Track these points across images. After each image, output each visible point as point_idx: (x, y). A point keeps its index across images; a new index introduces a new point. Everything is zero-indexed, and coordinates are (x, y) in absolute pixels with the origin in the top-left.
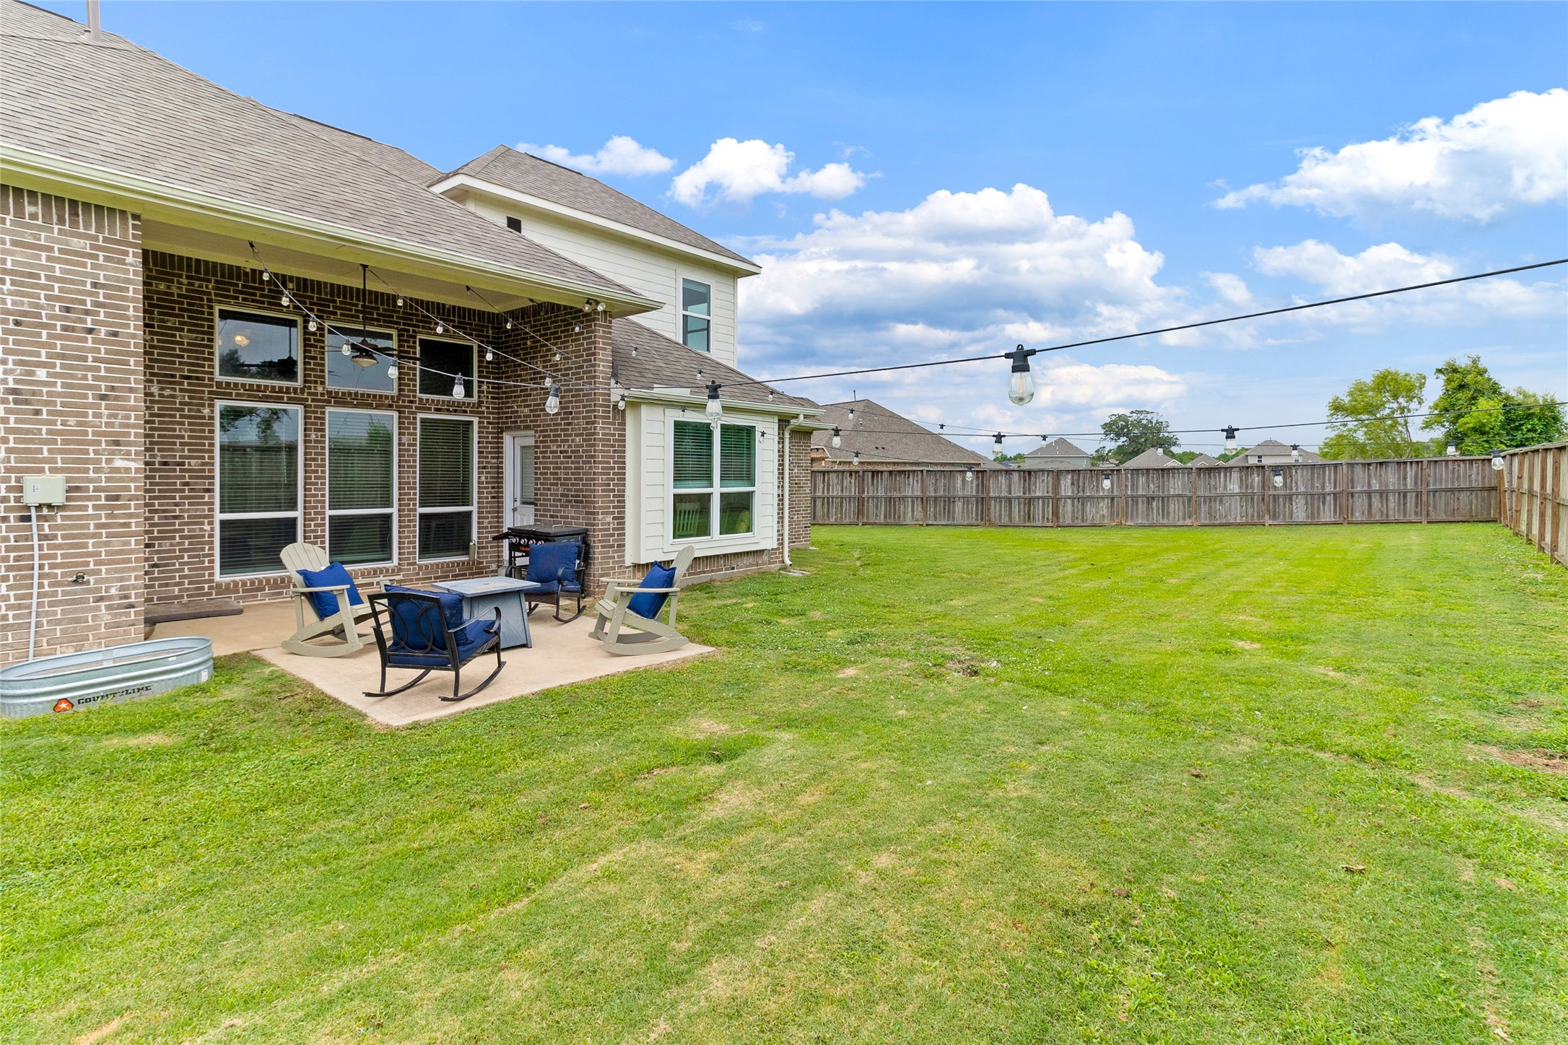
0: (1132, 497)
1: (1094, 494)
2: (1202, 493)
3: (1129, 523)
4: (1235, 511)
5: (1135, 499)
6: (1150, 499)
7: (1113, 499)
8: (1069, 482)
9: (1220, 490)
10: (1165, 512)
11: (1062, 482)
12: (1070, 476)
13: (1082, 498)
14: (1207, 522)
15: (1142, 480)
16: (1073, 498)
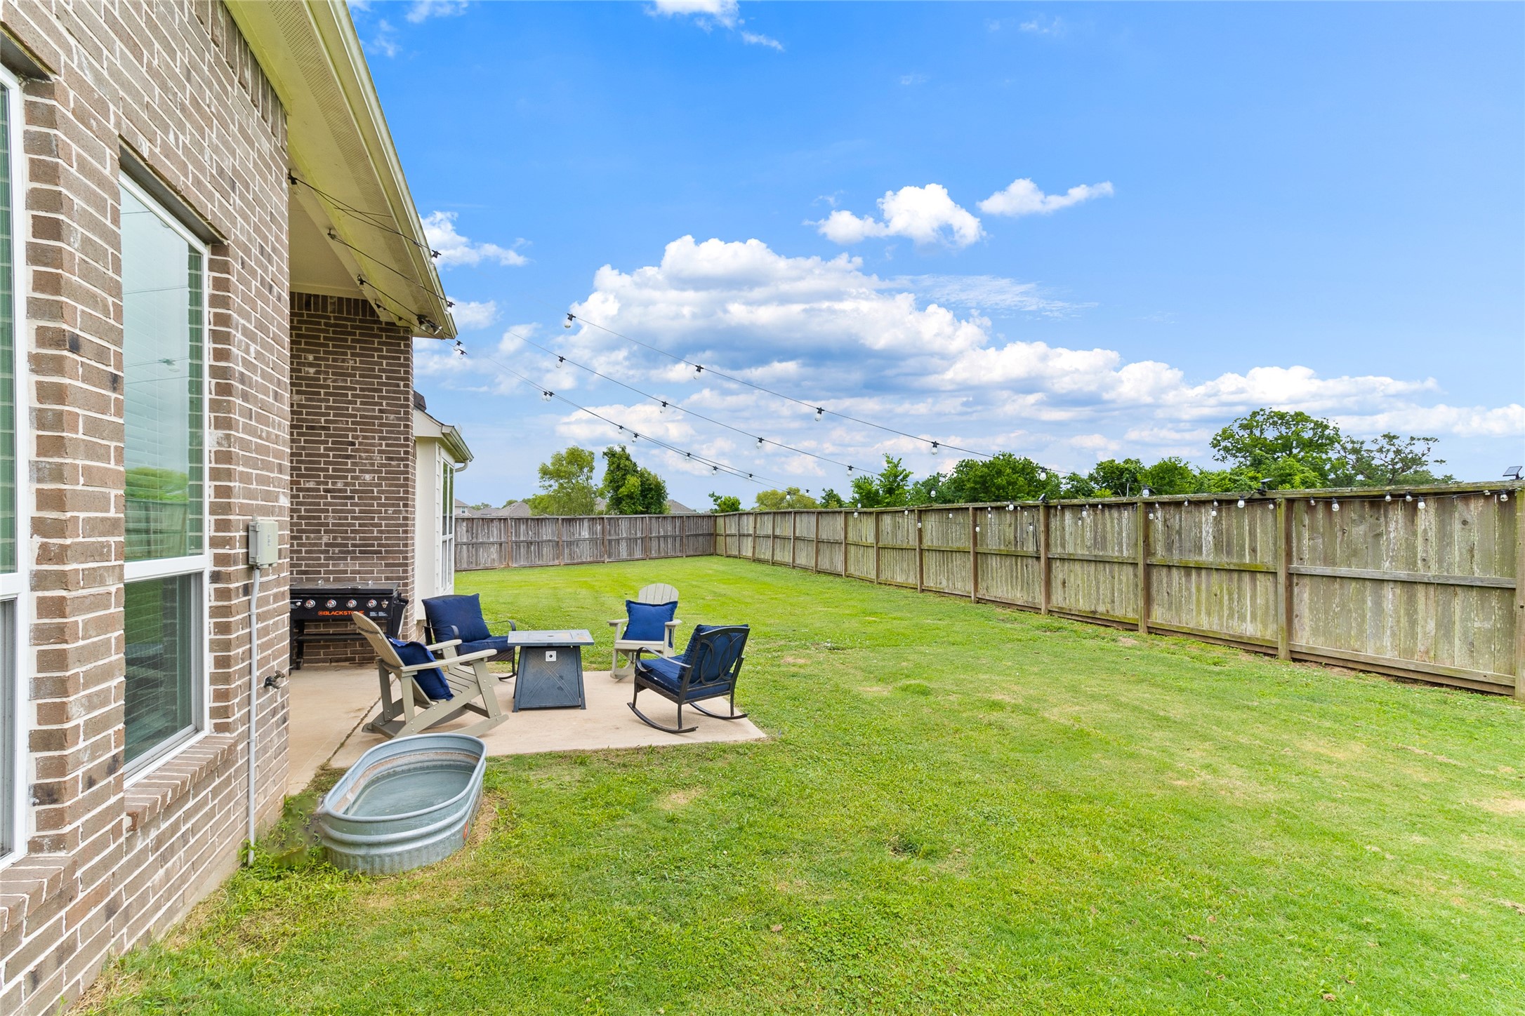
0: (516, 542)
1: (485, 540)
2: (564, 538)
3: (514, 565)
4: (585, 552)
5: (518, 543)
6: (529, 544)
7: (501, 544)
8: (465, 529)
9: (577, 536)
10: (540, 555)
12: (465, 524)
13: (476, 544)
14: (569, 562)
15: (523, 527)
16: (467, 544)
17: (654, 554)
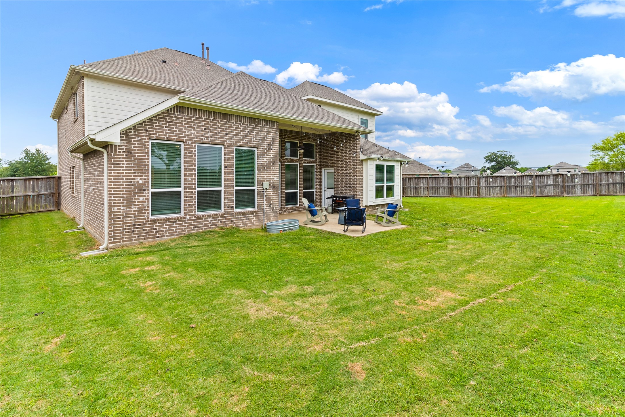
0: (509, 186)
1: (494, 185)
2: (537, 185)
3: (508, 196)
4: (552, 191)
5: (510, 187)
6: (516, 187)
7: (501, 187)
8: (484, 181)
9: (545, 183)
10: (522, 192)
11: (481, 181)
12: (484, 179)
13: (489, 187)
14: (540, 195)
15: (513, 180)
16: (485, 187)
17: (603, 192)
